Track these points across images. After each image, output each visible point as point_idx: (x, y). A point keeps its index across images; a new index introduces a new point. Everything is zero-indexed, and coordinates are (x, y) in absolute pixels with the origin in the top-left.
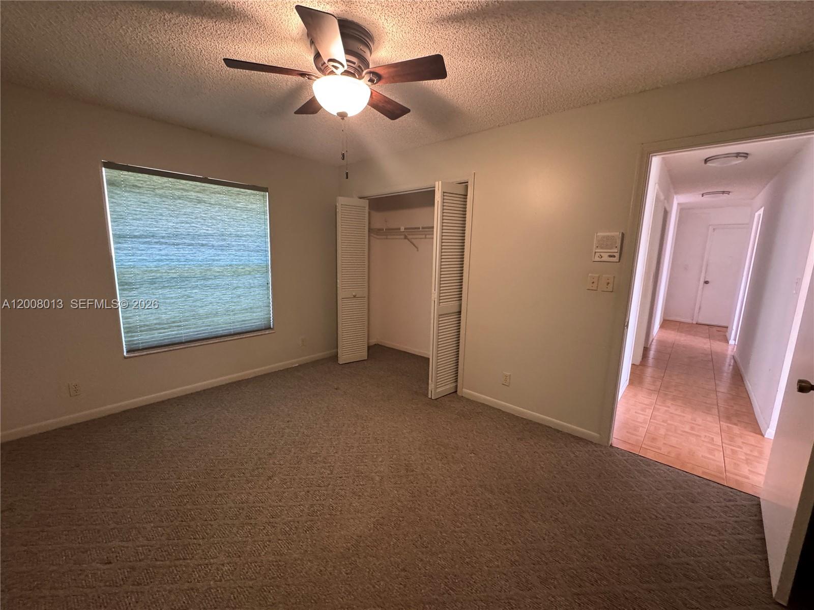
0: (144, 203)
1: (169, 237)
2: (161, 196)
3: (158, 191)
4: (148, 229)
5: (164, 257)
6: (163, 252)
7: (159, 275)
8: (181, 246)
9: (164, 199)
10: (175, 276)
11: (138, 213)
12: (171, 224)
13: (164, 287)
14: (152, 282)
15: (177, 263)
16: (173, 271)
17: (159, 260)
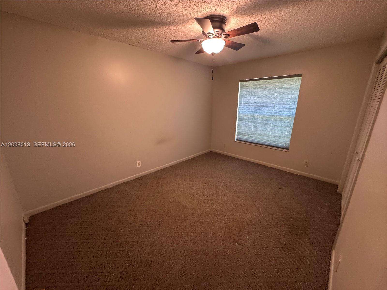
0: (248, 92)
1: (253, 103)
2: (253, 88)
3: (253, 87)
4: (248, 101)
5: (251, 111)
6: (250, 109)
7: (248, 117)
8: (256, 107)
9: (254, 89)
10: (252, 117)
11: (246, 95)
12: (254, 98)
13: (248, 121)
14: (246, 119)
15: (254, 113)
16: (252, 116)
17: (249, 112)
